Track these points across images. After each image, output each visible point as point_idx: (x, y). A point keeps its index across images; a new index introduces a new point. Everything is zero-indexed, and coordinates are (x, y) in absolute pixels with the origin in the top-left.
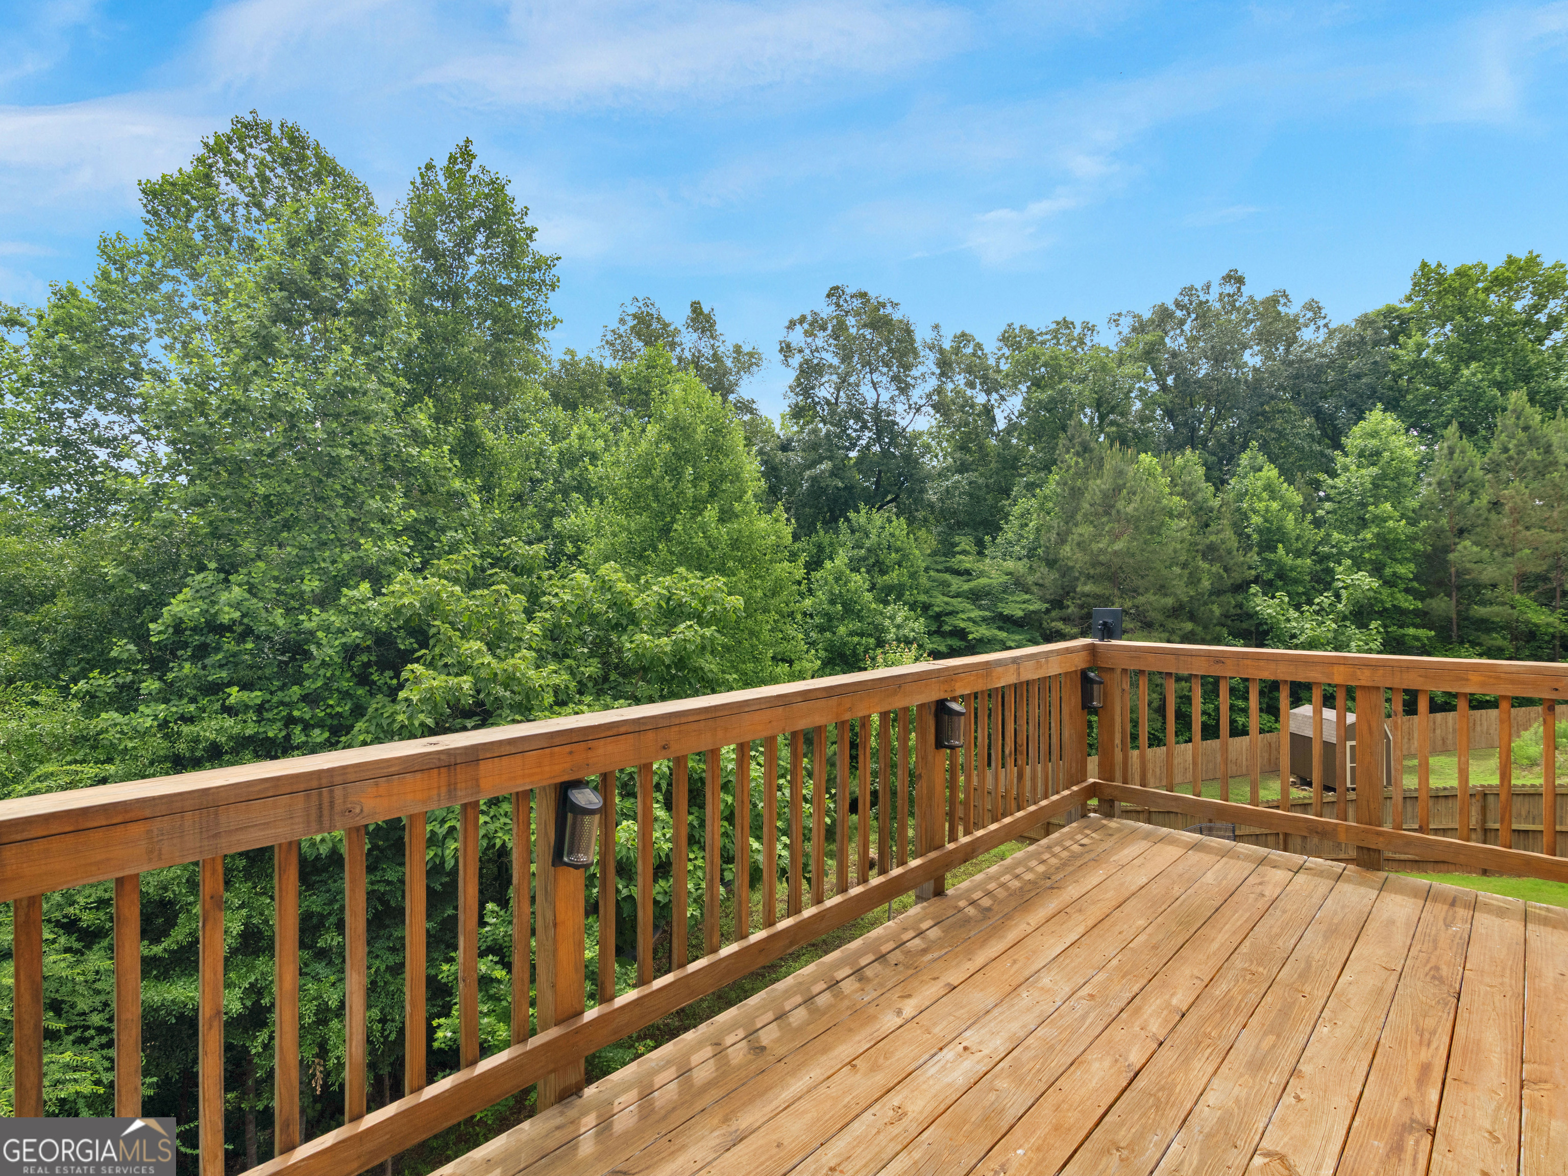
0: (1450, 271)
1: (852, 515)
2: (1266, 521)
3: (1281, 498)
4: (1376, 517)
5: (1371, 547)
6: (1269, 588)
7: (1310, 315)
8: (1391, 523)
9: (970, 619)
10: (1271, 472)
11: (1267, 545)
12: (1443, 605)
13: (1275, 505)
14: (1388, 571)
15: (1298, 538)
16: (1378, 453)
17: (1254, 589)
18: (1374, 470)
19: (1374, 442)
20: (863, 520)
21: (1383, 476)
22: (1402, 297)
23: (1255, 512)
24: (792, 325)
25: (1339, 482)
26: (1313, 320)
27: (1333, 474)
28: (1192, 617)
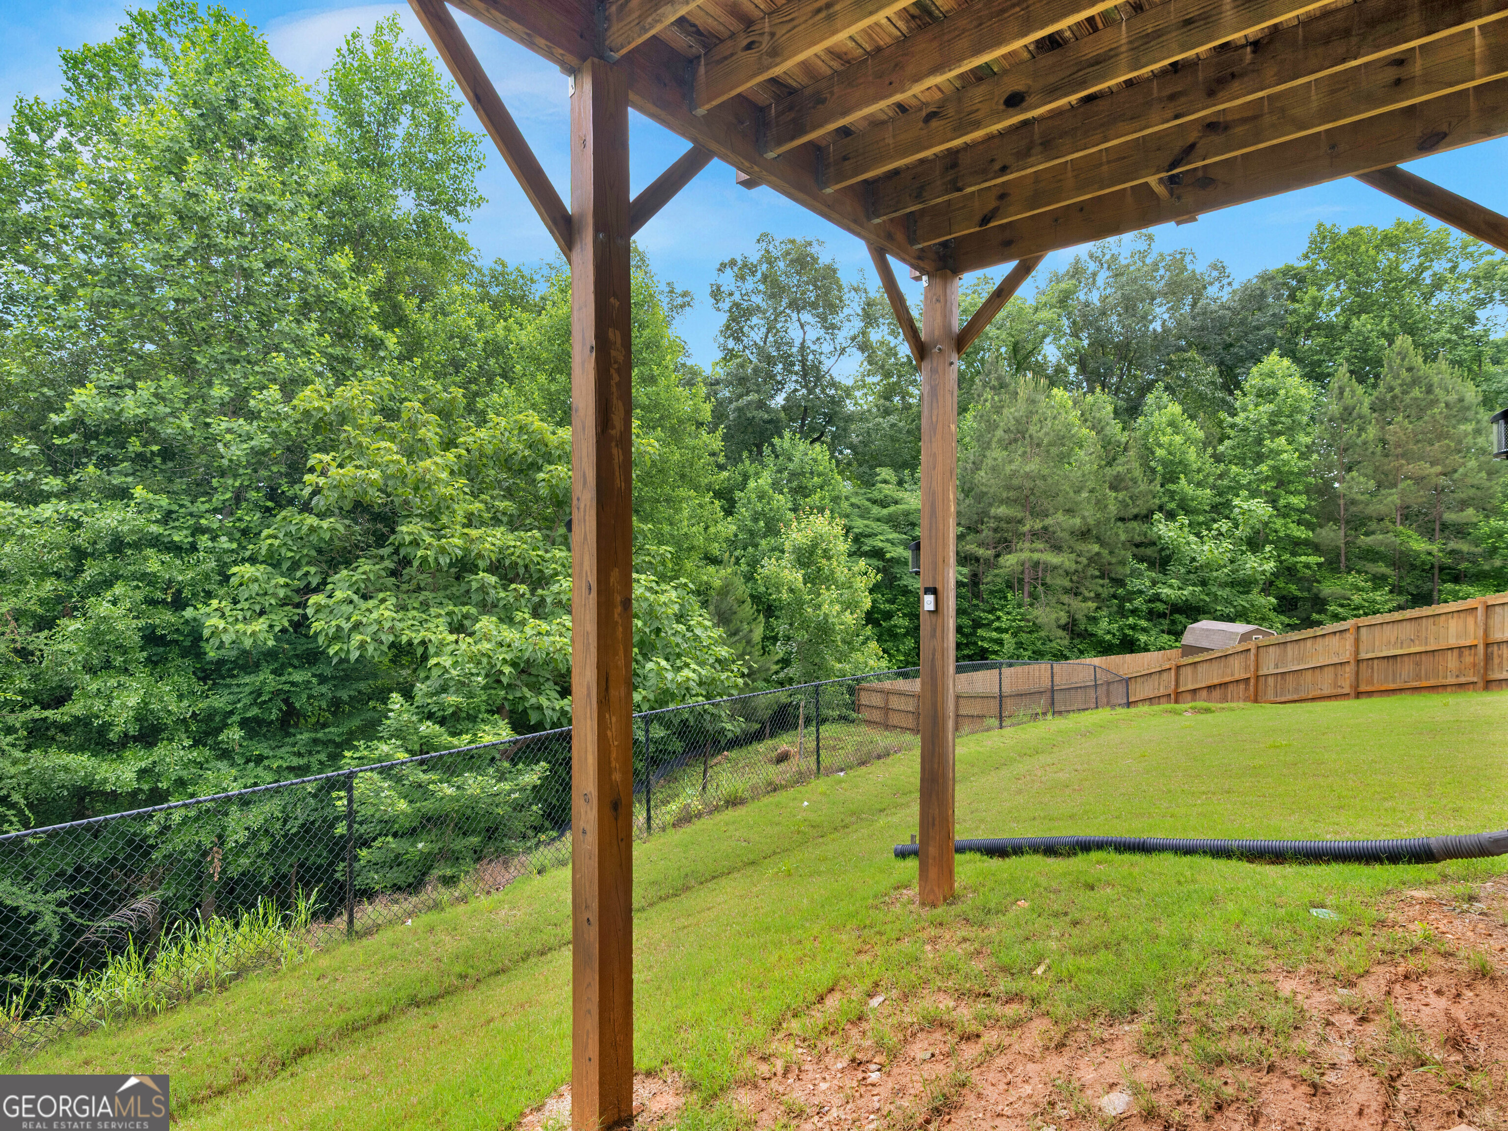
0: (1344, 231)
1: (776, 440)
2: (1170, 453)
3: (1185, 434)
4: (1271, 451)
5: (1267, 479)
6: (1171, 516)
7: (1215, 274)
8: (1285, 456)
9: (888, 540)
10: (1175, 409)
11: (1170, 478)
12: (1332, 534)
13: (1178, 439)
14: (1282, 502)
15: (1199, 471)
16: (1275, 393)
17: (1157, 516)
18: (1271, 407)
19: (1270, 381)
20: (786, 444)
21: (1278, 413)
22: (1300, 255)
23: (1160, 446)
24: (722, 267)
25: (1238, 420)
26: (1218, 279)
27: (1234, 415)
28: (1099, 540)
